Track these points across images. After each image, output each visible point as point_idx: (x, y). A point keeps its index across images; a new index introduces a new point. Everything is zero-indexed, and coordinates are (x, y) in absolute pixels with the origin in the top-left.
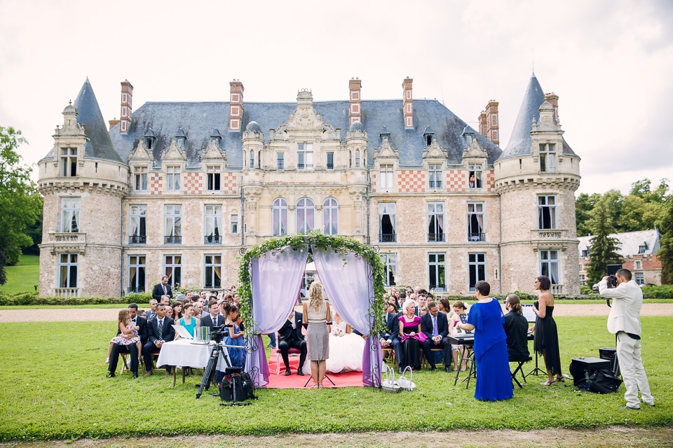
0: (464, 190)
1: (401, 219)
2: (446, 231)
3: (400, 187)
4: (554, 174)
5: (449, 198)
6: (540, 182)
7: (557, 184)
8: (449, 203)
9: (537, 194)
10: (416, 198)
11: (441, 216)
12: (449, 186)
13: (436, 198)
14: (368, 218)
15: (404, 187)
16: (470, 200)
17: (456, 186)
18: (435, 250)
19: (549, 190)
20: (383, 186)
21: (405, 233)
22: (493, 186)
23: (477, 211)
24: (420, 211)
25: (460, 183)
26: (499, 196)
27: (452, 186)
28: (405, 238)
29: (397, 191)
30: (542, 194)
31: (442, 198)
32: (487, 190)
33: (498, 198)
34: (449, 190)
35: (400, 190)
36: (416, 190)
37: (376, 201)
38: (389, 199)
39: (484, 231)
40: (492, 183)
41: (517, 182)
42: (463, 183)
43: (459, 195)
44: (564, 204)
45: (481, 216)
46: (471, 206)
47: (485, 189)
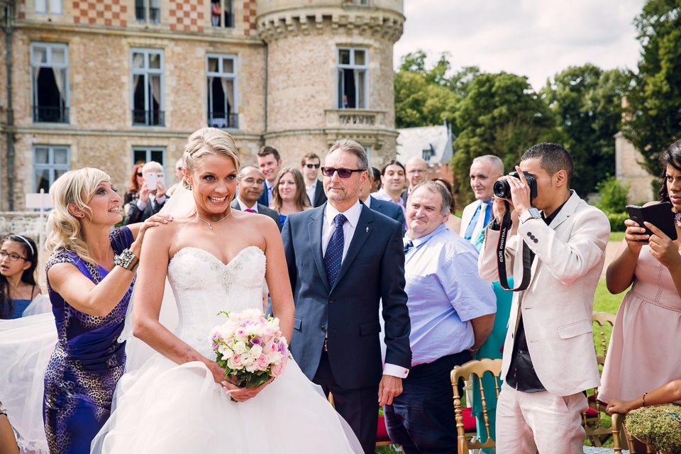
0: (201, 29)
1: (78, 78)
2: (166, 106)
3: (77, 13)
4: (368, 8)
5: (172, 44)
6: (343, 21)
7: (373, 28)
8: (173, 52)
9: (338, 45)
10: (110, 39)
11: (156, 79)
12: (173, 20)
13: (148, 42)
14: (10, 71)
15: (84, 13)
16: (211, 49)
17: (187, 21)
18: (145, 142)
19: (357, 39)
20: (40, 7)
21: (86, 106)
22: (254, 26)
23: (224, 71)
24: (116, 65)
25: (194, 15)
26: (265, 45)
27: (180, 20)
28: (86, 116)
29: (71, 21)
30: (346, 45)
31: (159, 42)
32: (242, 33)
33: (262, 50)
34: (173, 27)
35: (77, 19)
36: (108, 22)
37: (25, 37)
38: (54, 36)
39: (235, 109)
40: (252, 19)
41: (303, 20)
42: (201, 16)
43: (191, 37)
44: (381, 64)
45: (231, 82)
46: (213, 63)
47: (239, 30)
